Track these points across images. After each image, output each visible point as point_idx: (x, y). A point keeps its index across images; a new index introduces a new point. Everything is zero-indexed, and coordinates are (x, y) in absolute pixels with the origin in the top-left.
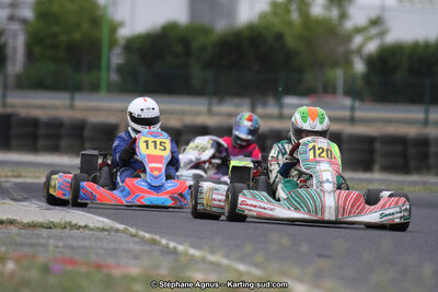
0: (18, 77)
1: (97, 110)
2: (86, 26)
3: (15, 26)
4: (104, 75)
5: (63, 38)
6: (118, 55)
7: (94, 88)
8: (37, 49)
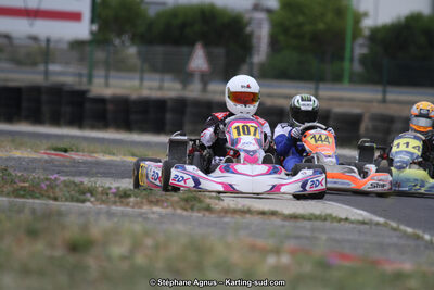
0: (262, 66)
1: (340, 99)
2: (330, 17)
3: (261, 16)
4: (346, 65)
5: (308, 28)
6: (361, 45)
7: (337, 78)
8: (282, 38)
